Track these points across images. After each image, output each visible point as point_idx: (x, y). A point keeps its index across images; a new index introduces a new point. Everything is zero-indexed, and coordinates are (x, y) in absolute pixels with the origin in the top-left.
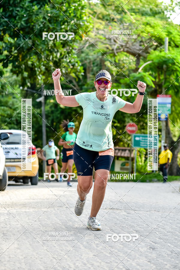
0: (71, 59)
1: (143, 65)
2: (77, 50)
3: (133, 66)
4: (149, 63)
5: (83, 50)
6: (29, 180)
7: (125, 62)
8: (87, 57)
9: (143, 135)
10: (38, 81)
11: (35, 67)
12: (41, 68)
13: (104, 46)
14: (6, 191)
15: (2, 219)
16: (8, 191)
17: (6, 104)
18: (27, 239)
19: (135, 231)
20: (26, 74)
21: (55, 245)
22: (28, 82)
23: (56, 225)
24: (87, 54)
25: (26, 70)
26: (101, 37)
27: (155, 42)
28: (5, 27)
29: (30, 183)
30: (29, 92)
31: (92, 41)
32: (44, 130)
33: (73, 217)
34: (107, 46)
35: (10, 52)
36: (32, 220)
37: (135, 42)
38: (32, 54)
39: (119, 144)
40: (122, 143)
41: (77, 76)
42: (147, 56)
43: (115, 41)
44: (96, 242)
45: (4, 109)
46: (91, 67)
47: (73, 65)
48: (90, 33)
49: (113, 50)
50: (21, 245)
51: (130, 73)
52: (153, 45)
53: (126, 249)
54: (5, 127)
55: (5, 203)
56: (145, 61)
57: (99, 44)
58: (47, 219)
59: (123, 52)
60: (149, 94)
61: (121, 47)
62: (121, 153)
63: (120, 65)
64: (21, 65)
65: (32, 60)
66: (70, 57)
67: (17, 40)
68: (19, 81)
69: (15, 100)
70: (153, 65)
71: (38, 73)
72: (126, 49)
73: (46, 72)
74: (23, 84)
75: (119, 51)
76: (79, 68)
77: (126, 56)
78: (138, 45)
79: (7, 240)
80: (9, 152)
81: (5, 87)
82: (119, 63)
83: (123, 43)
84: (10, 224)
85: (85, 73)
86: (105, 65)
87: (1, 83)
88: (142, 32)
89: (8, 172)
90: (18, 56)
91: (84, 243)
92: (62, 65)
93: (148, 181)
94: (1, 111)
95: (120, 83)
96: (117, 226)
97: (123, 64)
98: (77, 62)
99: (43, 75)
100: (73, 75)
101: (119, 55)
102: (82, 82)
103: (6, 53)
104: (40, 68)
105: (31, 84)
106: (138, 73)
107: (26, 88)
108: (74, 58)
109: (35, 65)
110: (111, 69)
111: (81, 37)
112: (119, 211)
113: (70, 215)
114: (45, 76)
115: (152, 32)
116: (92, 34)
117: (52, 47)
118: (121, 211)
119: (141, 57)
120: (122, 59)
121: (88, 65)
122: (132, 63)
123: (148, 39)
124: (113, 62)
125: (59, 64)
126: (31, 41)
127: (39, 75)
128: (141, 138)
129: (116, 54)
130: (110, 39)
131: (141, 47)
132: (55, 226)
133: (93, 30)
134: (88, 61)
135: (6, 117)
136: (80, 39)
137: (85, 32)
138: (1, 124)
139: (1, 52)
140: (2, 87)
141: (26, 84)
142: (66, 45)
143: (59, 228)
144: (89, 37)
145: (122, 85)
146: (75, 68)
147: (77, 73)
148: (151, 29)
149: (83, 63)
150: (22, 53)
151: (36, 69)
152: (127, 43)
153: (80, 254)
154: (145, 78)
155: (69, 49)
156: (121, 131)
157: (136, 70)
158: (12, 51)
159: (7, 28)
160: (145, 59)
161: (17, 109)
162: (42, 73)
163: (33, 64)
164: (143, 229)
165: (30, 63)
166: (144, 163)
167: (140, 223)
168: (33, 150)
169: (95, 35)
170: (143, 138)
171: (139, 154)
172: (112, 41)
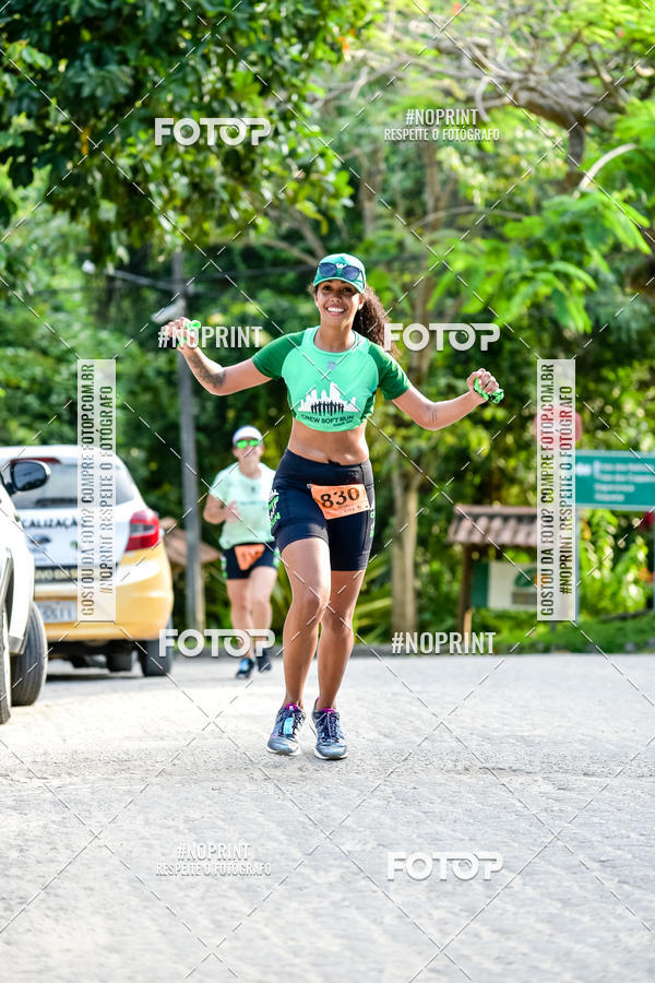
0: (299, 143)
1: (598, 161)
2: (318, 105)
3: (557, 166)
4: (621, 150)
5: (344, 103)
6: (134, 655)
7: (520, 147)
8: (362, 130)
9: (603, 453)
10: (161, 238)
11: (147, 178)
12: (171, 181)
13: (432, 83)
14: (38, 704)
15: (35, 824)
16: (47, 706)
17: (22, 337)
18: (146, 907)
19: (598, 864)
20: (108, 210)
21: (267, 931)
22: (120, 243)
23: (262, 845)
24: (362, 121)
25: (108, 193)
26: (420, 46)
27: (645, 66)
28: (17, 16)
29: (137, 669)
30: (118, 284)
31: (380, 64)
32: (188, 439)
33: (332, 808)
34: (447, 82)
35: (40, 117)
36: (162, 826)
37: (560, 64)
38: (134, 126)
39: (504, 493)
40: (515, 490)
41: (323, 212)
42: (614, 123)
43: (477, 62)
44: (437, 914)
45: (16, 356)
46: (379, 172)
47: (307, 169)
48: (372, 33)
49: (470, 100)
50: (123, 935)
51: (546, 196)
52: (638, 76)
53: (563, 941)
54: (22, 433)
55: (43, 758)
56: (606, 144)
57: (412, 75)
58: (223, 820)
59: (511, 109)
60: (628, 280)
61: (502, 88)
62: (515, 533)
63: (500, 160)
64: (89, 171)
65: (133, 150)
66: (291, 134)
67: (67, 67)
68: (77, 238)
69: (61, 316)
70: (638, 159)
71: (158, 203)
72: (524, 96)
73: (196, 196)
74: (99, 253)
75: (497, 102)
76: (331, 177)
77: (526, 122)
78: (573, 75)
79: (61, 913)
80: (45, 540)
81: (24, 264)
82: (497, 155)
83: (515, 70)
84: (68, 847)
85: (353, 197)
86: (439, 163)
87: (7, 248)
88: (591, 24)
89: (46, 625)
90: (73, 136)
91: (389, 919)
92: (258, 167)
93: (629, 647)
94: (5, 365)
95: (502, 238)
96: (519, 843)
97: (514, 159)
98: (322, 155)
99: (182, 210)
100: (308, 208)
101: (494, 121)
102: (345, 235)
103: (21, 122)
104: (166, 182)
105: (130, 249)
106: (577, 194)
107: (110, 269)
108: (308, 137)
109: (148, 168)
110: (462, 179)
111: (336, 48)
112: (522, 779)
113: (320, 800)
114: (191, 217)
115: (629, 22)
116: (381, 38)
117: (215, 95)
118: (529, 779)
119: (590, 129)
120: (508, 136)
121: (365, 163)
122: (550, 155)
123: (617, 53)
124: (473, 150)
125: (247, 165)
126: (126, 69)
127: (164, 210)
128: (597, 466)
129: (486, 118)
130: (454, 54)
131: (587, 88)
132: (260, 849)
133: (387, 21)
134: (366, 147)
135: (27, 392)
136: (333, 56)
137: (352, 25)
138: (5, 421)
139: (5, 119)
140: (9, 267)
141: (111, 251)
142: (275, 86)
143: (277, 857)
144: (371, 49)
145: (512, 246)
146: (314, 177)
147: (325, 200)
148: (625, 12)
149: (348, 156)
150: (92, 121)
151: (152, 187)
152: (530, 70)
153: (372, 966)
154: (607, 213)
155: (289, 100)
156: (510, 439)
157: (571, 181)
158: (46, 116)
159: (27, 20)
160: (606, 135)
161: (71, 357)
162: (178, 202)
163: (135, 169)
164: (630, 852)
165: (124, 162)
166: (613, 569)
167: (614, 828)
168: (147, 528)
169: (396, 41)
170: (609, 467)
171: (588, 535)
172: (466, 62)
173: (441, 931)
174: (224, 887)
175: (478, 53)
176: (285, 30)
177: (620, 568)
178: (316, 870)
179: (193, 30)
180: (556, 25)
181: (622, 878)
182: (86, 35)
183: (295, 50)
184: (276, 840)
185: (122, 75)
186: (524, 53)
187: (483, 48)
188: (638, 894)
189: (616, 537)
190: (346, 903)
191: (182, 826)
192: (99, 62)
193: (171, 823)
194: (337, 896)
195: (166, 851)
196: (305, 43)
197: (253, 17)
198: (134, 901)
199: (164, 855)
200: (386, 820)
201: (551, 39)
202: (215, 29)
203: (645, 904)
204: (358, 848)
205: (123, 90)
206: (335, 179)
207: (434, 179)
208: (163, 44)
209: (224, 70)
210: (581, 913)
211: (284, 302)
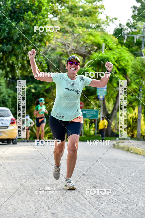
0: (39, 59)
1: (87, 63)
2: (42, 53)
4: (91, 61)
5: (47, 53)
6: (11, 141)
8: (50, 57)
9: (88, 110)
10: (17, 74)
11: (14, 64)
12: (18, 65)
13: (61, 50)
18: (9, 181)
20: (8, 69)
22: (10, 74)
25: (8, 67)
26: (59, 43)
27: (95, 47)
29: (12, 143)
31: (53, 46)
34: (63, 49)
36: (13, 168)
37: (82, 47)
38: (12, 56)
42: (90, 56)
43: (68, 46)
47: (40, 63)
48: (51, 41)
49: (67, 52)
50: (5, 186)
52: (94, 49)
56: (89, 60)
57: (58, 48)
58: (23, 167)
61: (72, 51)
64: (5, 63)
65: (12, 60)
66: (38, 57)
67: (2, 46)
68: (4, 74)
69: (1, 87)
71: (16, 68)
72: (76, 52)
73: (22, 67)
74: (7, 76)
75: (71, 53)
78: (84, 49)
83: (74, 47)
85: (48, 68)
86: (62, 63)
88: (87, 40)
90: (2, 57)
98: (43, 61)
99: (20, 69)
105: (12, 76)
106: (84, 68)
107: (8, 79)
108: (41, 58)
111: (45, 43)
114: (22, 71)
115: (93, 40)
116: (53, 42)
117: (25, 51)
119: (86, 57)
123: (91, 45)
127: (17, 70)
129: (69, 55)
130: (65, 45)
131: (86, 51)
133: (54, 39)
134: (51, 60)
136: (45, 45)
137: (48, 40)
144: (51, 44)
146: (42, 65)
147: (43, 68)
148: (93, 38)
149: (47, 62)
150: (6, 55)
151: (15, 66)
152: (77, 47)
155: (38, 52)
157: (83, 66)
160: (89, 58)
161: (3, 93)
162: (19, 68)
163: (13, 63)
164: (88, 173)
165: (11, 62)
166: (89, 128)
167: (86, 169)
168: (13, 120)
169: (55, 42)
170: (88, 112)
171: (85, 123)
172: (67, 46)
173: (57, 185)
174: (22, 178)
175: (68, 45)
176: (37, 40)
177: (90, 128)
178: (37, 175)
179: (22, 40)
180: (81, 40)
181: (87, 177)
182: (5, 41)
183: (39, 44)
184: (31, 171)
185: (11, 47)
186: (76, 45)
187: (69, 44)
188: (89, 180)
189: (90, 123)
190: (42, 181)
191: (16, 168)
192: (7, 45)
193: (14, 168)
194: (40, 180)
195: (13, 172)
196: (40, 42)
197: (32, 38)
198: (7, 180)
199: (13, 173)
200: (49, 167)
201: (80, 42)
202: (25, 40)
203: (90, 182)
204: (44, 172)
205: (11, 50)
206: (45, 65)
207: (61, 65)
208: (17, 42)
209: (27, 47)
210: (80, 183)
211: (37, 85)
